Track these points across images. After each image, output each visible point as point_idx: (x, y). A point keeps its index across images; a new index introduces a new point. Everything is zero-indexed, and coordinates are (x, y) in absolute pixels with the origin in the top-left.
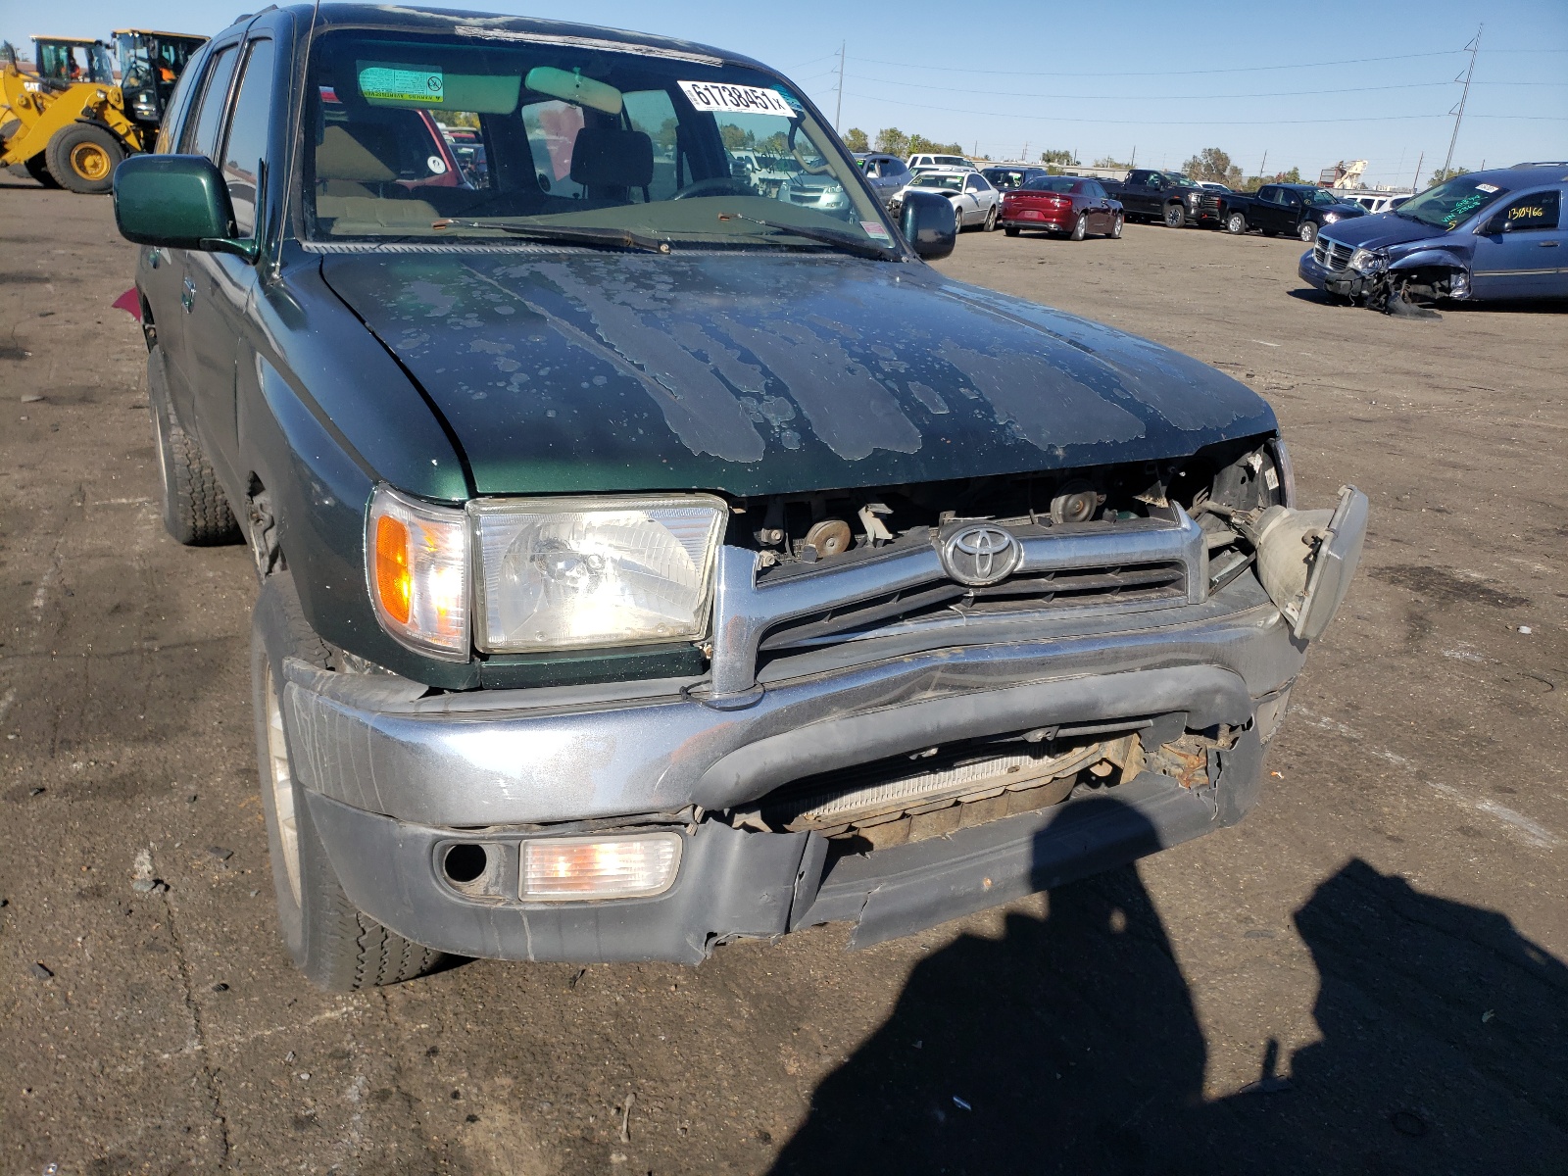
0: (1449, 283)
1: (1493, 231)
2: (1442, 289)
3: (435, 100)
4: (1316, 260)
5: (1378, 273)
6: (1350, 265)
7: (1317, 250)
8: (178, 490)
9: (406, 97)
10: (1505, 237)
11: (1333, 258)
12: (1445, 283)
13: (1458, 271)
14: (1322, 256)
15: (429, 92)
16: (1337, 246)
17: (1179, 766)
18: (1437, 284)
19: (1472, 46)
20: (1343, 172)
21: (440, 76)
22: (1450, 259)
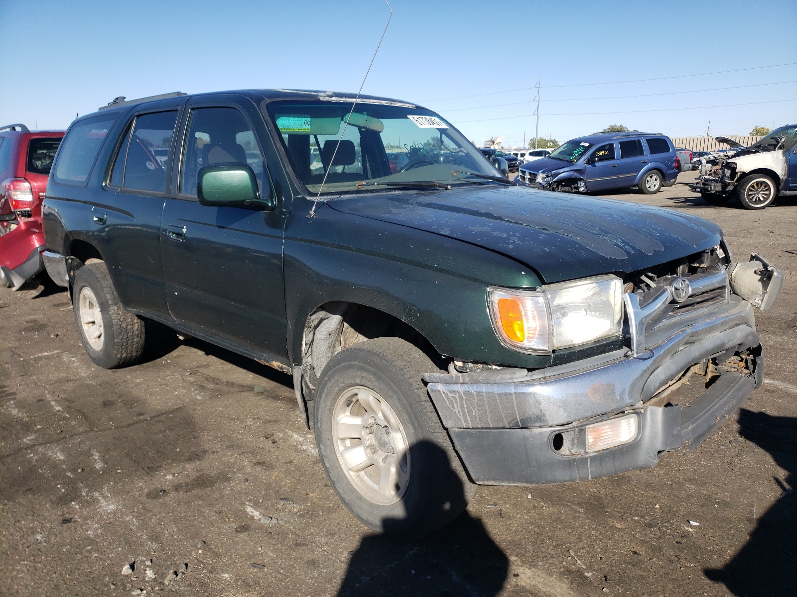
0: (578, 185)
1: (591, 162)
2: (575, 188)
3: (307, 130)
4: (521, 180)
5: (549, 183)
6: (537, 181)
7: (521, 176)
8: (114, 339)
9: (295, 130)
10: (597, 164)
11: (529, 179)
12: (576, 185)
13: (581, 180)
14: (524, 178)
15: (304, 127)
16: (529, 173)
17: (734, 368)
18: (573, 186)
19: (538, 86)
20: (494, 143)
21: (309, 119)
22: (576, 175)
